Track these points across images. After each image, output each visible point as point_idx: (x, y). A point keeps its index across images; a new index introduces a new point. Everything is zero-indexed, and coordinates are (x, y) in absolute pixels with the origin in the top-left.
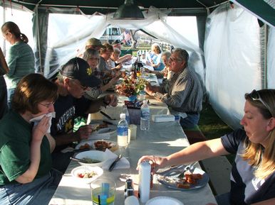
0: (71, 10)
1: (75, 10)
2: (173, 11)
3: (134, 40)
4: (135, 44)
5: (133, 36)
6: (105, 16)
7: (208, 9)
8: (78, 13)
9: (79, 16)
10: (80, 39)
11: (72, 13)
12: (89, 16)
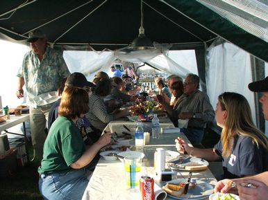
0: (84, 47)
1: (87, 47)
2: (174, 46)
3: (137, 75)
4: (138, 79)
5: (135, 72)
6: (113, 52)
7: (205, 43)
8: (89, 50)
9: (91, 52)
10: (91, 73)
11: (84, 50)
12: (99, 52)
